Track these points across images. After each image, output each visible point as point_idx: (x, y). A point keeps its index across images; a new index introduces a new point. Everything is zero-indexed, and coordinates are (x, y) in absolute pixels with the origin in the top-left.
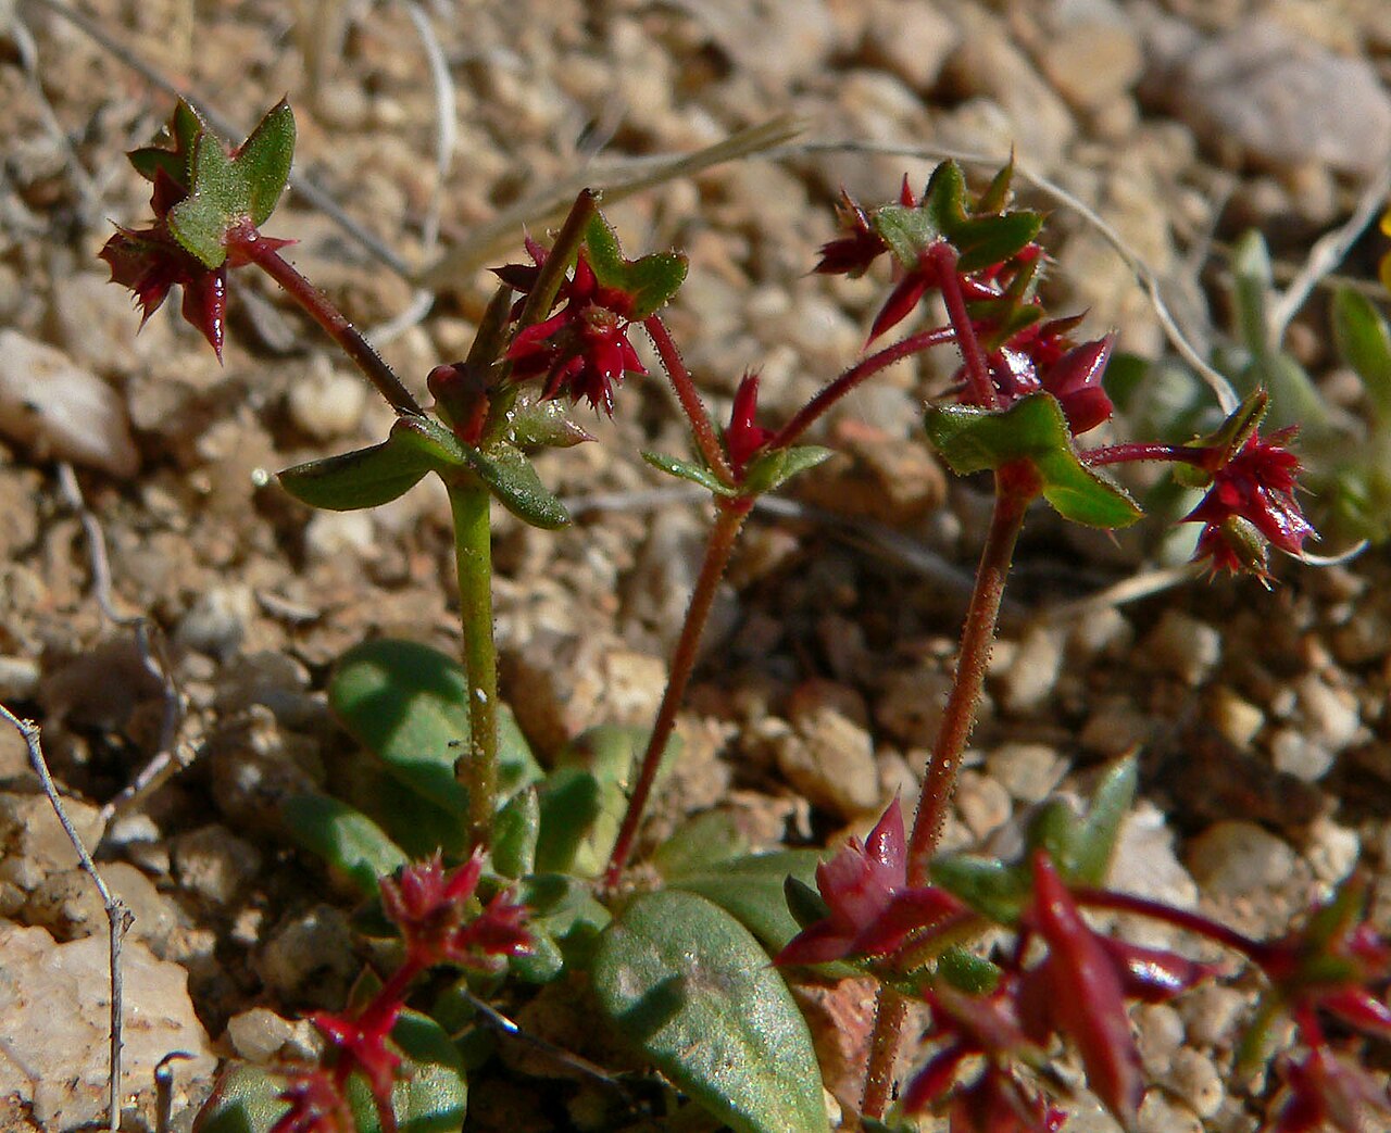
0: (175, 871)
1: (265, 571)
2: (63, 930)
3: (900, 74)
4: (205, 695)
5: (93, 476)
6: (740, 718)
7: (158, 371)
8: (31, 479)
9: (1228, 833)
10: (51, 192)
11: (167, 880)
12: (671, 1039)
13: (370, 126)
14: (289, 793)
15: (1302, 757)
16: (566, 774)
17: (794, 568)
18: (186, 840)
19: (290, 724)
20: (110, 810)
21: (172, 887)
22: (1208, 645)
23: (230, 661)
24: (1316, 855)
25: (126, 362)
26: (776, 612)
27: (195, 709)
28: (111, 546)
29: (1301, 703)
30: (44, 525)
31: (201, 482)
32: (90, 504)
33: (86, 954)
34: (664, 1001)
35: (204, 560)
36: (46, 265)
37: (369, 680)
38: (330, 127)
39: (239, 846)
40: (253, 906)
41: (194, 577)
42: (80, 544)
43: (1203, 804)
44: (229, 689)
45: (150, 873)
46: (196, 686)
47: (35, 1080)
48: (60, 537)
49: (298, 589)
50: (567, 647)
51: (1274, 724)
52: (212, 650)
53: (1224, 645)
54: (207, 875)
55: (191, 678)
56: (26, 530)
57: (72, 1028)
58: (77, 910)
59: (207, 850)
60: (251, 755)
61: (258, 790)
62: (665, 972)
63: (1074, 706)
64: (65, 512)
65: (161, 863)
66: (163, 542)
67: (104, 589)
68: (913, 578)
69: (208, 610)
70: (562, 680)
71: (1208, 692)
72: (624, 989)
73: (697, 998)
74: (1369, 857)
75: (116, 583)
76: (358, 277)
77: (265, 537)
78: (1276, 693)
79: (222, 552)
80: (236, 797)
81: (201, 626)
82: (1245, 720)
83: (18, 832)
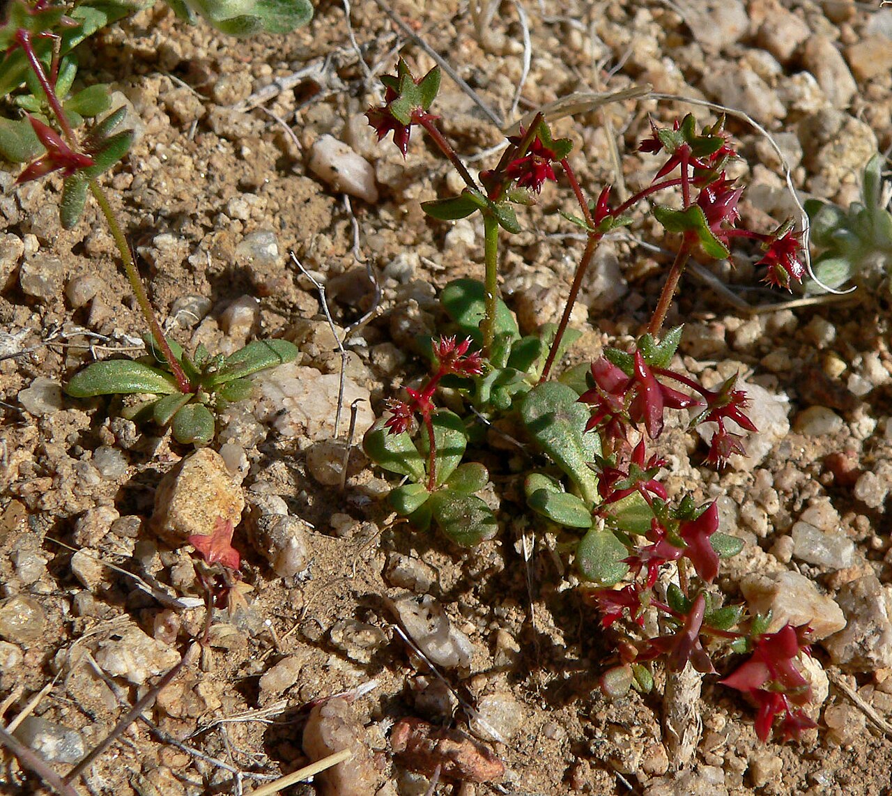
0: (371, 358)
1: (424, 249)
2: (325, 371)
3: (775, 53)
4: (392, 294)
5: (358, 201)
6: (618, 334)
7: (390, 159)
8: (331, 200)
9: (816, 410)
10: (352, 71)
11: (368, 361)
12: (546, 435)
13: (506, 53)
14: (419, 333)
15: (858, 385)
16: (529, 339)
17: (655, 276)
18: (377, 347)
19: (424, 308)
20: (348, 329)
21: (369, 363)
22: (830, 333)
23: (405, 282)
24: (854, 426)
25: (377, 154)
26: (643, 294)
27: (386, 298)
28: (362, 232)
29: (864, 362)
30: (334, 221)
31: (404, 209)
32: (355, 214)
33: (332, 380)
34: (545, 420)
35: (401, 243)
36: (346, 105)
37: (458, 292)
38: (487, 50)
39: (398, 352)
40: (400, 376)
41: (396, 248)
42: (349, 229)
43: (807, 397)
44: (401, 293)
45: (362, 357)
46: (389, 289)
47: (308, 419)
48: (341, 225)
49: (438, 257)
50: (544, 292)
51: (851, 369)
52: (398, 278)
53: (838, 333)
54: (383, 360)
55: (387, 287)
56: (327, 222)
57: (325, 404)
58: (331, 365)
59: (385, 351)
60: (406, 317)
61: (408, 331)
62: (548, 410)
63: (764, 349)
64: (344, 216)
65: (366, 354)
66: (385, 232)
67: (357, 249)
68: (706, 287)
69: (399, 261)
70: (538, 305)
71: (825, 352)
72: (532, 414)
73: (558, 421)
74: (879, 431)
75: (362, 248)
76: (485, 125)
77: (429, 235)
78: (854, 357)
79: (409, 240)
80: (398, 332)
81: (395, 267)
82: (838, 366)
83: (312, 333)
